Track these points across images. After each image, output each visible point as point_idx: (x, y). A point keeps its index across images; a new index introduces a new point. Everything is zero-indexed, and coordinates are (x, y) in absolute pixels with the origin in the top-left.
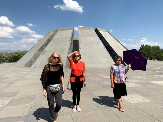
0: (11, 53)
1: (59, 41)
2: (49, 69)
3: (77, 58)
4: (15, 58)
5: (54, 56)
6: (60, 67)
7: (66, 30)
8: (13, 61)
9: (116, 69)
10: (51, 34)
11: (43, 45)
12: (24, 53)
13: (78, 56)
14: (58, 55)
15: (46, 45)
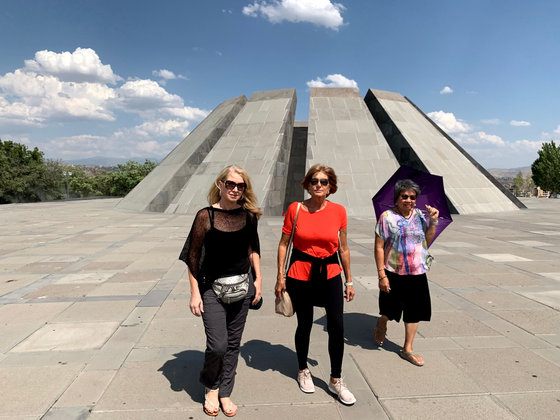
0: (109, 169)
1: (248, 132)
2: (212, 223)
3: (318, 188)
4: (119, 185)
5: (230, 179)
6: (248, 217)
7: (272, 98)
8: (116, 195)
9: (394, 224)
10: (227, 110)
11: (201, 147)
12: (146, 169)
13: (324, 182)
14: (242, 175)
15: (210, 144)
